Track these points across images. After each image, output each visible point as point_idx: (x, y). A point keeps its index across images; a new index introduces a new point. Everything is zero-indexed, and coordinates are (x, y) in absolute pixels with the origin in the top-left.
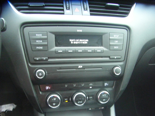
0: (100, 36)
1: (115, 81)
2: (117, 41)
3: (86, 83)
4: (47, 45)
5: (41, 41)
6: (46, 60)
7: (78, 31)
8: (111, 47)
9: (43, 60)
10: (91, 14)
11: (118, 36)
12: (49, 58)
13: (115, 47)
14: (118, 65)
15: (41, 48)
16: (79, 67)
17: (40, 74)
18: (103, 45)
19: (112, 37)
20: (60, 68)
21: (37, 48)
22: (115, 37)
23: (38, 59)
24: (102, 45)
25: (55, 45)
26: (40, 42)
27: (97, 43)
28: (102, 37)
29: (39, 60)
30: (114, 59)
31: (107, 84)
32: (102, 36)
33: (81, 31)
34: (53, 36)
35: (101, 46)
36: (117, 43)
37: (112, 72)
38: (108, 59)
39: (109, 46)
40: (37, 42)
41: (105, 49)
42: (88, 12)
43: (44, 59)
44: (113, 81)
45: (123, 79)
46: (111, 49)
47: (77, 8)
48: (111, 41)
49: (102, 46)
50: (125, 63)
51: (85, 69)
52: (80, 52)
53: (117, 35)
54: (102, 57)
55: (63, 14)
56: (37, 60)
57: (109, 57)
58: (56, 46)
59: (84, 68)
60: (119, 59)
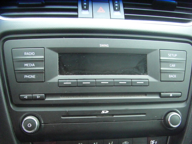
0: (142, 55)
1: (169, 137)
2: (174, 65)
3: (117, 140)
4: (43, 72)
5: (34, 65)
6: (42, 99)
7: (102, 46)
8: (162, 74)
9: (36, 99)
10: (127, 18)
11: (176, 55)
12: (47, 95)
13: (171, 76)
14: (175, 108)
15: (33, 76)
16: (103, 112)
17: (29, 125)
18: (148, 72)
19: (164, 56)
20: (68, 114)
21: (26, 76)
22: (170, 57)
23: (26, 97)
24: (145, 72)
25: (58, 72)
26: (31, 67)
27: (137, 68)
28: (146, 57)
29: (29, 99)
30: (169, 97)
31: (155, 142)
32: (147, 55)
33: (107, 46)
34: (56, 55)
35: (143, 74)
36: (174, 67)
37: (164, 121)
38: (157, 97)
39: (158, 74)
40: (26, 66)
41: (151, 79)
42: (121, 14)
43: (38, 96)
44: (166, 137)
45: (185, 135)
46: (162, 80)
47: (101, 7)
48: (162, 64)
49: (147, 74)
50: (189, 105)
51: (114, 116)
52: (105, 85)
53: (174, 54)
54: (146, 94)
55: (76, 16)
56: (25, 99)
57: (159, 94)
58: (61, 73)
59: (111, 113)
60: (178, 97)
